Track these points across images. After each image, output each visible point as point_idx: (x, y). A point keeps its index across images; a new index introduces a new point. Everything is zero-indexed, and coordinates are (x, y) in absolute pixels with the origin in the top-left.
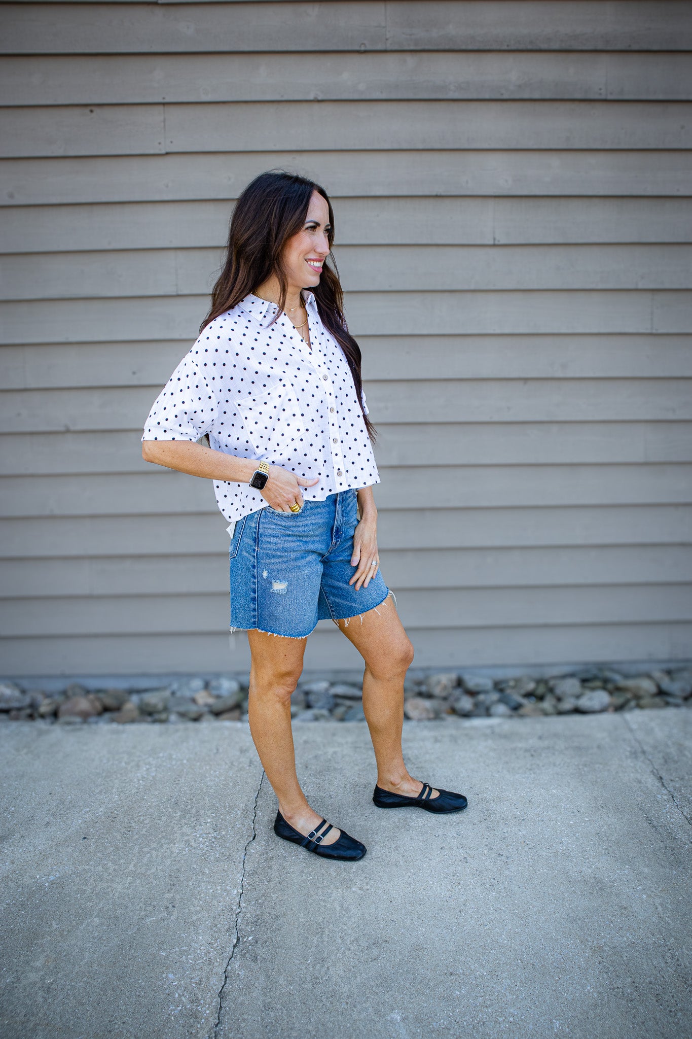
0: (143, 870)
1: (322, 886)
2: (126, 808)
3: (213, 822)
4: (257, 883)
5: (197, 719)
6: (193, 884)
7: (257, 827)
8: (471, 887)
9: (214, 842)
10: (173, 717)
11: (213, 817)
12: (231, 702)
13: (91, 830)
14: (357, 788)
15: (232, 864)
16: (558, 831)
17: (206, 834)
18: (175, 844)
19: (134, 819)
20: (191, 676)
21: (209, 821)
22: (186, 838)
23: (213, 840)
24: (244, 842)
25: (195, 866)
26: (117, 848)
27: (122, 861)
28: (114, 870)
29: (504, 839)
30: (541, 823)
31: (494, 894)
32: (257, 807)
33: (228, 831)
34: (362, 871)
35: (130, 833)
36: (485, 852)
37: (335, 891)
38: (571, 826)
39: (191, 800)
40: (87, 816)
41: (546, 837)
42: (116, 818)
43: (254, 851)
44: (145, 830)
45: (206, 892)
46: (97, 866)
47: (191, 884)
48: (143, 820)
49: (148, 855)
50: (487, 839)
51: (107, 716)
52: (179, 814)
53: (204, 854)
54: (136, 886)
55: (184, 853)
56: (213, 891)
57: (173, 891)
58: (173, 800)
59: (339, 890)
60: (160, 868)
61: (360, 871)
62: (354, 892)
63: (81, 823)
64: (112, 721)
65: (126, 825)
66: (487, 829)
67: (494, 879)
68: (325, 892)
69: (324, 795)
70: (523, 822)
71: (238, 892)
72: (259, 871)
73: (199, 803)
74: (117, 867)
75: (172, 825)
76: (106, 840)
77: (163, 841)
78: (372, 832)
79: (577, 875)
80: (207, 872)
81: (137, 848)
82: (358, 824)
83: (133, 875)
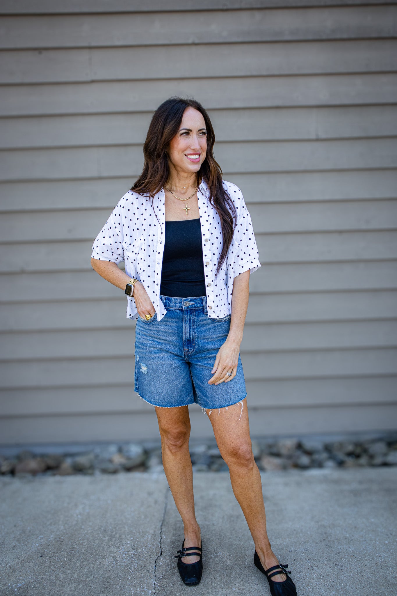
0: (84, 578)
1: (211, 587)
2: (69, 534)
3: (132, 544)
4: (165, 585)
5: (115, 472)
6: (120, 587)
7: (163, 546)
8: (317, 587)
9: (133, 557)
10: (97, 473)
11: (132, 540)
12: (138, 461)
13: (46, 551)
14: (232, 519)
15: (147, 572)
16: (377, 548)
17: (127, 552)
18: (105, 559)
19: (75, 542)
20: (108, 443)
21: (129, 542)
22: (113, 555)
23: (132, 556)
24: (154, 557)
25: (120, 574)
26: (65, 563)
27: (69, 572)
28: (64, 578)
29: (338, 553)
30: (365, 542)
31: (334, 592)
32: (162, 533)
33: (142, 550)
34: (239, 576)
35: (74, 552)
36: (326, 562)
37: (220, 591)
38: (386, 545)
39: (115, 528)
40: (42, 541)
41: (369, 552)
42: (62, 541)
43: (161, 563)
44: (84, 549)
45: (130, 592)
46: (51, 576)
47: (118, 587)
48: (82, 543)
49: (87, 567)
50: (326, 553)
51: (50, 473)
52: (107, 538)
53: (126, 566)
54: (80, 589)
55: (112, 565)
56: (135, 592)
57: (106, 592)
58: (102, 529)
59: (224, 590)
60: (96, 576)
61: (237, 577)
62: (234, 591)
63: (38, 546)
64: (54, 475)
65: (71, 546)
66: (326, 547)
67: (333, 581)
68: (214, 591)
69: (209, 523)
70: (351, 542)
71: (152, 592)
72: (166, 577)
73: (121, 530)
74: (65, 576)
75: (103, 545)
76: (57, 557)
77: (97, 557)
78: (244, 549)
79: (393, 579)
80: (130, 578)
81: (79, 563)
82: (234, 543)
83: (77, 582)
